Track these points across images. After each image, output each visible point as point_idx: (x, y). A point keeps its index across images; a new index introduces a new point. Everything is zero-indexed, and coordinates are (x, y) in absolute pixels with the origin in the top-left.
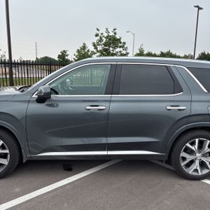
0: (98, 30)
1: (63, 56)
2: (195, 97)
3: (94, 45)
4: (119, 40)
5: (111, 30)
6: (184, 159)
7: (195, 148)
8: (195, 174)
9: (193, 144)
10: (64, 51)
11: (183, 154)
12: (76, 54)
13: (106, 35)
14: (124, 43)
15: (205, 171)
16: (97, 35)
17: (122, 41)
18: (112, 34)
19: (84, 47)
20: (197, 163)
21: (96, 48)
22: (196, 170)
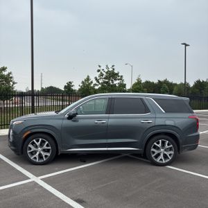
0: (100, 66)
1: (69, 86)
2: (158, 115)
3: (96, 79)
4: (117, 74)
5: (110, 66)
6: (154, 152)
7: (160, 145)
8: (161, 162)
9: (158, 143)
10: (70, 82)
11: (153, 150)
12: (81, 85)
13: (106, 70)
14: (122, 76)
15: (167, 161)
16: (99, 71)
17: (120, 75)
18: (111, 70)
19: (88, 79)
20: (162, 155)
21: (98, 81)
22: (161, 160)
